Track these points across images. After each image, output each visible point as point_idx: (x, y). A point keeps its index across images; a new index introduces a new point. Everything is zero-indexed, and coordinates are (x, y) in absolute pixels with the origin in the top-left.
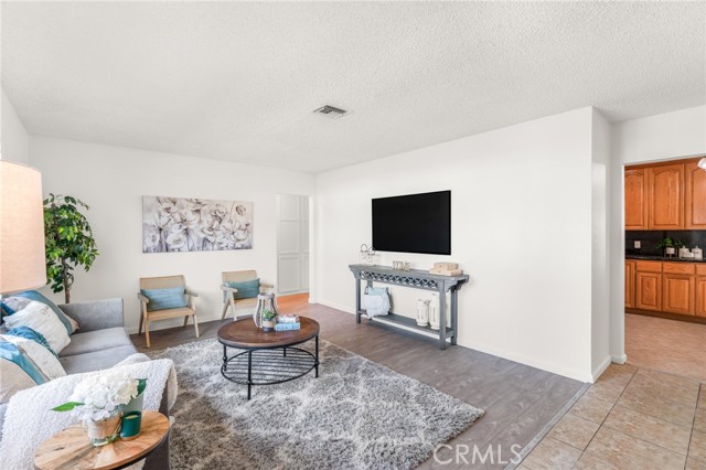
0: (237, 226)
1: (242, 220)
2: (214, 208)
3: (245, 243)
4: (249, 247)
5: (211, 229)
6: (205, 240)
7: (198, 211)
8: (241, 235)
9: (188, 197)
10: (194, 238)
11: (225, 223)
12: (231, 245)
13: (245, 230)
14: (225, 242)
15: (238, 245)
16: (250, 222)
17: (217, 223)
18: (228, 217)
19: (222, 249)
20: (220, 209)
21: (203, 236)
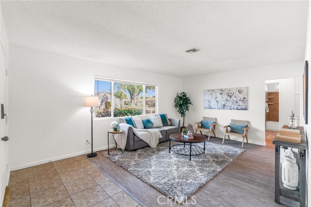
0: (239, 99)
1: (241, 96)
2: (228, 91)
3: (243, 107)
4: (246, 109)
5: (227, 100)
6: (224, 105)
7: (221, 93)
8: (241, 103)
9: (218, 88)
10: (220, 104)
11: (233, 98)
12: (235, 108)
13: (243, 101)
14: (233, 106)
15: (239, 108)
16: (246, 97)
17: (229, 98)
18: (234, 95)
19: (231, 109)
20: (231, 92)
21: (223, 103)
